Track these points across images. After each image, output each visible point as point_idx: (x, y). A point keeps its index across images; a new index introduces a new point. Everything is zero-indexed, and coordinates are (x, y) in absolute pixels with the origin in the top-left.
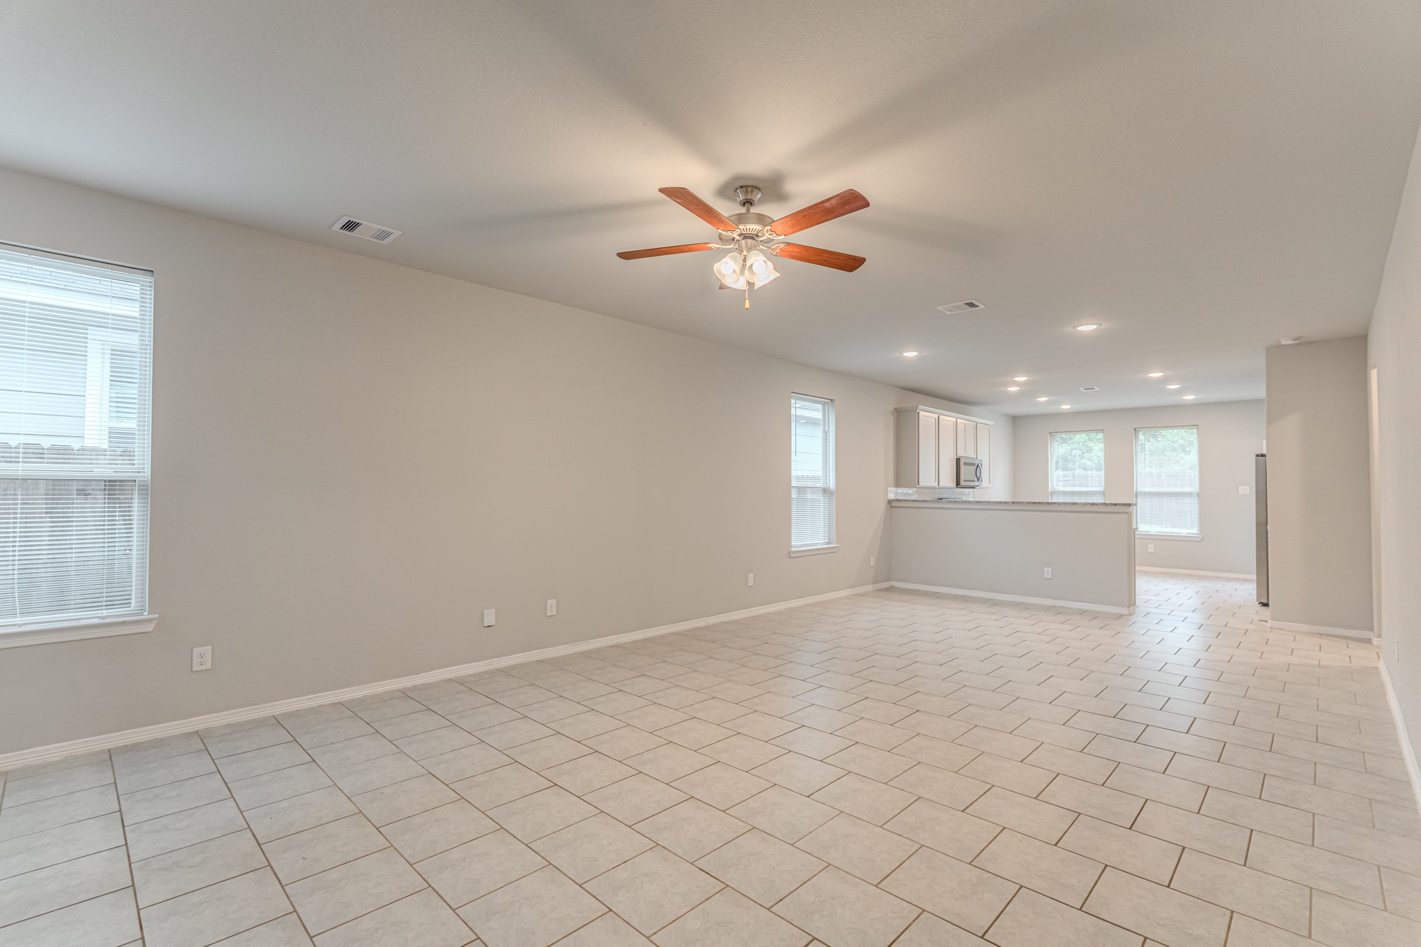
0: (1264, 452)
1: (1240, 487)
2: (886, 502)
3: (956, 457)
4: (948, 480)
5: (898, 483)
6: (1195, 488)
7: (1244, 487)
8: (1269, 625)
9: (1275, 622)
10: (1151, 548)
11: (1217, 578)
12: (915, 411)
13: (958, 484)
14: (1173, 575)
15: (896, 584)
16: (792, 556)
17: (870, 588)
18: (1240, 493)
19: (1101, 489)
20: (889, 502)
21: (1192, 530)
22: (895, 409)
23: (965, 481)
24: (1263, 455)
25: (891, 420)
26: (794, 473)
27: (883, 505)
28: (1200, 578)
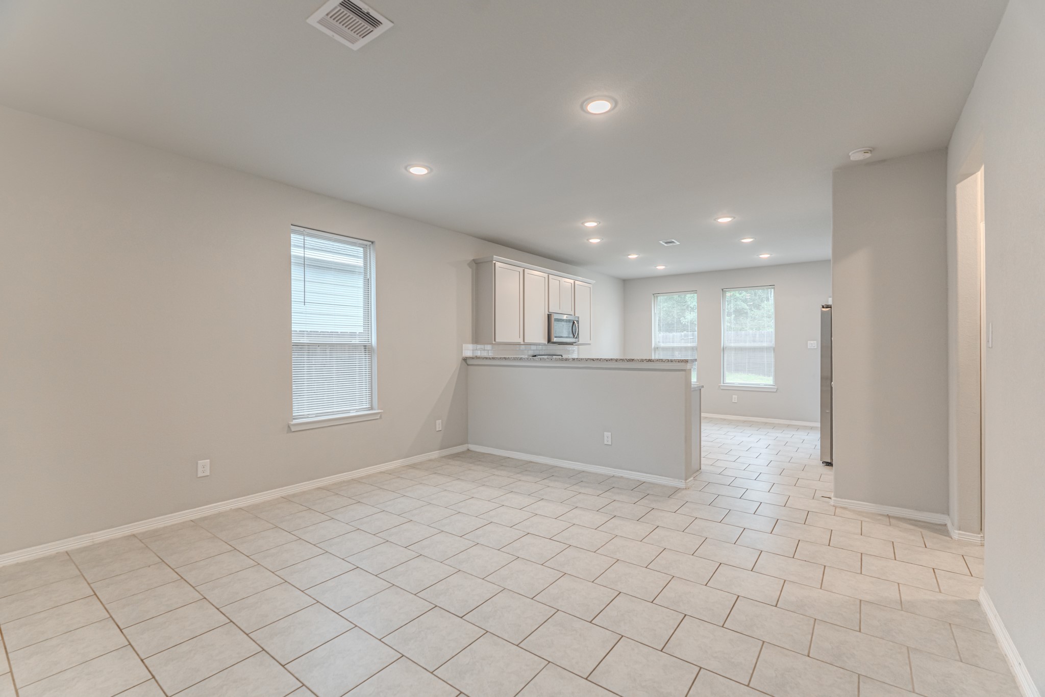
0: (830, 303)
1: (809, 342)
2: (461, 359)
3: (547, 313)
4: (536, 334)
5: (477, 339)
6: (773, 344)
7: (812, 342)
8: (832, 502)
9: (839, 499)
10: (735, 398)
11: (788, 426)
12: (492, 261)
13: (549, 341)
14: (751, 424)
15: (473, 447)
16: (293, 430)
17: (435, 455)
18: (809, 347)
19: (695, 344)
20: (465, 360)
21: (766, 381)
22: (474, 260)
23: (556, 337)
24: (828, 307)
25: (468, 273)
26: (294, 328)
27: (454, 365)
28: (774, 426)
